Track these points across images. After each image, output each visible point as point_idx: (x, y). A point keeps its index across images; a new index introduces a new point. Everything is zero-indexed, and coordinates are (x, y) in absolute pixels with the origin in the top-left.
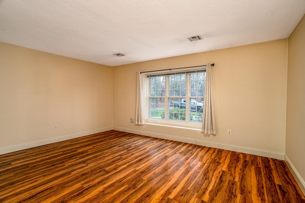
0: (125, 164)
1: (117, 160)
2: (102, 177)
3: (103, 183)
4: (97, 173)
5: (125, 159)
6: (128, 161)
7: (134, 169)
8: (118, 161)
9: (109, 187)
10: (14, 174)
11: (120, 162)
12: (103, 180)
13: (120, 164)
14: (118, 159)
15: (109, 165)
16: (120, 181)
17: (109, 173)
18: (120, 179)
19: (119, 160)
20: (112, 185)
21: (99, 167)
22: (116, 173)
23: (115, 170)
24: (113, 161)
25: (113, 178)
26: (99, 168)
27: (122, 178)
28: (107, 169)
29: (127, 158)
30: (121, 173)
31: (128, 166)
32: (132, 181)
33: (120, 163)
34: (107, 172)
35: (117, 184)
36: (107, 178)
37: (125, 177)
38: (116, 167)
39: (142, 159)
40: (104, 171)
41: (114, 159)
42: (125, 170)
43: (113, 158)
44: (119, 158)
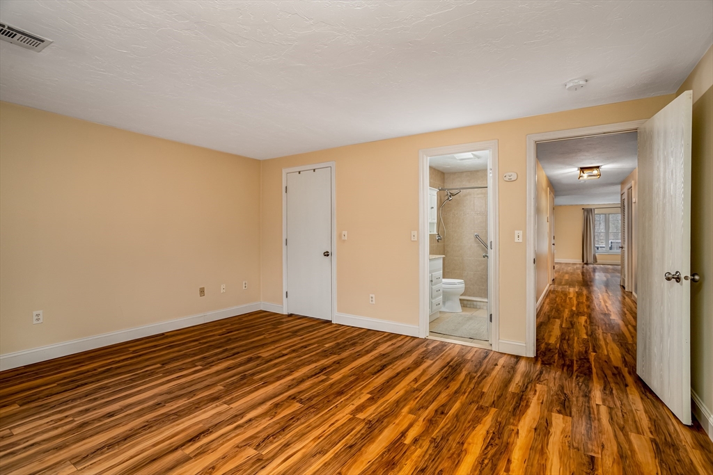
0: (250, 420)
1: (274, 435)
2: (301, 390)
3: (295, 381)
4: (315, 396)
5: (247, 443)
6: (238, 431)
7: (231, 406)
8: (270, 431)
9: (284, 376)
10: (483, 393)
11: (265, 429)
12: (298, 385)
13: (264, 421)
14: (272, 442)
15: (294, 418)
16: (266, 384)
17: (290, 396)
18: (266, 386)
19: (268, 437)
20: (279, 378)
21: (319, 410)
22: (273, 396)
23: (278, 404)
24: (286, 431)
25: (279, 387)
26: (316, 409)
27: (262, 387)
28: (296, 406)
29: (239, 448)
30: (263, 396)
31: (242, 415)
32: (245, 383)
33: (266, 422)
34: (294, 398)
35: (272, 379)
36: (290, 387)
37: (257, 389)
38: (274, 411)
39: (190, 441)
40: (302, 399)
41: (282, 440)
42: (253, 402)
43: (287, 445)
44: (266, 446)
